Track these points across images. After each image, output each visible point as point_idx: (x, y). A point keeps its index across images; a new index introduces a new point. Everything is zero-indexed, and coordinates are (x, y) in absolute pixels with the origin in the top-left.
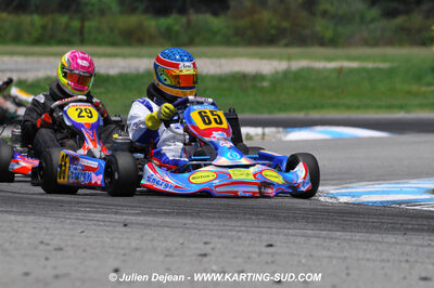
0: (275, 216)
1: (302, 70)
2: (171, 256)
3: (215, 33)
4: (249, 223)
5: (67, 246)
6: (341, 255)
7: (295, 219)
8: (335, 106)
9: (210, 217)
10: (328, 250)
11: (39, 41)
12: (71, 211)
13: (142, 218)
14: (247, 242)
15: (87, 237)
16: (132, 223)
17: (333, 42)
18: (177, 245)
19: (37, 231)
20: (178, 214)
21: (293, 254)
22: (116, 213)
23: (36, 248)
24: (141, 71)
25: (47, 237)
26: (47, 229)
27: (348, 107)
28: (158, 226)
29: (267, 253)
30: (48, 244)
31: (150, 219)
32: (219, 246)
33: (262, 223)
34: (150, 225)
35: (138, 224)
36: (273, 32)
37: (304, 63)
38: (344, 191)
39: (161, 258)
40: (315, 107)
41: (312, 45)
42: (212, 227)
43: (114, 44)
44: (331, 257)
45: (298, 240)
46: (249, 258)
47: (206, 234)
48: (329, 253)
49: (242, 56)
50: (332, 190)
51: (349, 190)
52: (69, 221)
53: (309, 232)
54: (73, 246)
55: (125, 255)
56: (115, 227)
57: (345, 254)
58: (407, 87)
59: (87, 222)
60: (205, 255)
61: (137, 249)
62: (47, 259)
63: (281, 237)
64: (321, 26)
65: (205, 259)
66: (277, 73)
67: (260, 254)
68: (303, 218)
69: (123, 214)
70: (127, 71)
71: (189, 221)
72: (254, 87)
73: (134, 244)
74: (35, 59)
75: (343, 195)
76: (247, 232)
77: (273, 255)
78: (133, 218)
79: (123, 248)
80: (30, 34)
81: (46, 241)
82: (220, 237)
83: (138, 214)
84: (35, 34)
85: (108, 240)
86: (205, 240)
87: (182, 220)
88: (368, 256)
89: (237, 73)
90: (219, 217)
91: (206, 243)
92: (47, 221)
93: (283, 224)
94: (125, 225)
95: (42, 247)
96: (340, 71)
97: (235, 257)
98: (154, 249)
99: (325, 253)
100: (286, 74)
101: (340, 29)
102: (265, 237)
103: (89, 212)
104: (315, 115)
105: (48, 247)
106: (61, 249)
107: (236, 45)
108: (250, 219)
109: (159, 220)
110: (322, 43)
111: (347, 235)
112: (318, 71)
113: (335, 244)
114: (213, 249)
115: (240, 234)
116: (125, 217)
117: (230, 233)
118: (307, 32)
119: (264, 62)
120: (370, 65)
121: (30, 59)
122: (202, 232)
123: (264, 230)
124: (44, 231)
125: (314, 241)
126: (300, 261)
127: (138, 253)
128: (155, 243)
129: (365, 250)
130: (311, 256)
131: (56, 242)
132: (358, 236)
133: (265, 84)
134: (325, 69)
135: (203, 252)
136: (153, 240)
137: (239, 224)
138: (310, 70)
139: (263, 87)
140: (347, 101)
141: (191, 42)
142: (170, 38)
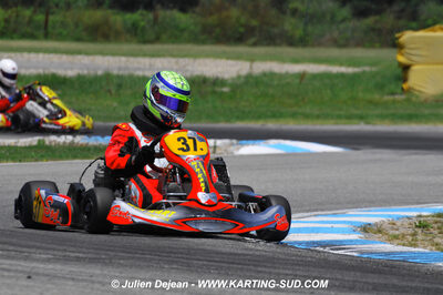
1: (264, 74)
3: (183, 30)
9: (122, 265)
13: (51, 266)
17: (303, 42)
24: (100, 73)
36: (242, 30)
41: (280, 45)
43: (78, 39)
49: (207, 56)
58: (368, 96)
66: (239, 77)
70: (85, 72)
72: (214, 92)
78: (42, 266)
83: (49, 260)
89: (198, 77)
90: (131, 267)
96: (302, 76)
100: (249, 77)
101: (310, 28)
107: (204, 42)
110: (291, 42)
112: (281, 76)
118: (276, 30)
119: (231, 62)
120: (335, 69)
133: (226, 89)
134: (287, 75)
138: (272, 75)
139: (222, 93)
140: (307, 110)
141: (157, 39)
142: (136, 34)
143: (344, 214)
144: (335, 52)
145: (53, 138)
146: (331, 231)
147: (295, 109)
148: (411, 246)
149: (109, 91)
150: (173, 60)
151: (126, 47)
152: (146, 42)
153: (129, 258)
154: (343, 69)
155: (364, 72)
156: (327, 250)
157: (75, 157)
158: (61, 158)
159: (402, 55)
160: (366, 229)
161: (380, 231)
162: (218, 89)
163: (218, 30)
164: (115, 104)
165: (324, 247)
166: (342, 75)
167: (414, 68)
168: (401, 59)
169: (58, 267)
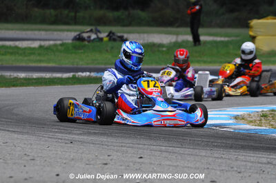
1: (183, 41)
5: (38, 156)
6: (175, 164)
7: (159, 138)
10: (170, 160)
13: (82, 137)
14: (130, 155)
15: (50, 150)
16: (75, 141)
18: (94, 157)
19: (26, 146)
21: (151, 164)
22: (70, 133)
28: (88, 142)
29: (139, 163)
33: (142, 141)
34: (84, 142)
35: (79, 141)
42: (114, 144)
45: (156, 153)
47: (111, 149)
52: (44, 139)
53: (163, 148)
56: (66, 143)
57: (178, 163)
59: (53, 140)
60: (106, 164)
61: (73, 159)
62: (25, 166)
63: (148, 151)
65: (107, 166)
66: (171, 43)
68: (164, 138)
71: (104, 139)
72: (159, 51)
76: (132, 147)
77: (141, 163)
78: (77, 137)
79: (66, 159)
81: (28, 154)
82: (117, 151)
83: (80, 134)
88: (189, 165)
89: (150, 43)
90: (121, 137)
91: (109, 156)
93: (152, 142)
94: (71, 142)
95: (26, 158)
99: (168, 163)
100: (175, 44)
102: (140, 151)
103: (56, 132)
105: (28, 158)
106: (33, 160)
108: (137, 138)
109: (90, 138)
111: (182, 150)
113: (174, 157)
114: (111, 160)
115: (128, 149)
116: (73, 136)
119: (167, 36)
120: (219, 39)
122: (109, 147)
123: (141, 146)
124: (29, 146)
125: (164, 154)
126: (153, 168)
127: (73, 162)
128: (83, 155)
129: (188, 161)
132: (187, 151)
133: (164, 49)
136: (83, 153)
137: (130, 141)
139: (163, 51)
141: (129, 25)
143: (225, 111)
144: (218, 30)
145: (80, 73)
146: (219, 118)
147: (199, 59)
148: (259, 126)
149: (107, 51)
150: (138, 35)
152: (124, 26)
153: (120, 133)
154: (222, 39)
155: (232, 40)
156: (217, 128)
157: (91, 83)
158: (84, 83)
159: (252, 31)
160: (236, 117)
161: (243, 119)
162: (161, 49)
164: (110, 57)
165: (216, 127)
166: (222, 42)
167: (258, 38)
168: (251, 33)
169: (85, 137)
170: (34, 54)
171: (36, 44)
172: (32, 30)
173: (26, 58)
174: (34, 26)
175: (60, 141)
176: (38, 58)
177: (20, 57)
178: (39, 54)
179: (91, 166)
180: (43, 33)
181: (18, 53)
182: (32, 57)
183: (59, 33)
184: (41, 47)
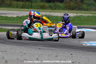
0: (73, 48)
1: (80, 16)
2: (49, 56)
3: (61, 7)
4: (67, 49)
5: (27, 53)
7: (77, 49)
8: (87, 24)
11: (22, 8)
12: (28, 45)
14: (66, 54)
15: (31, 51)
16: (41, 49)
17: (87, 10)
18: (51, 54)
19: (20, 50)
20: (51, 47)
21: (76, 57)
23: (20, 53)
24: (44, 15)
25: (23, 51)
26: (23, 49)
27: (90, 24)
28: (47, 49)
29: (71, 56)
30: (22, 53)
31: (45, 48)
32: (60, 54)
33: (70, 50)
34: (45, 49)
36: (74, 7)
37: (80, 14)
38: (88, 43)
39: (47, 56)
40: (82, 24)
41: (82, 10)
42: (59, 50)
43: (38, 9)
44: (85, 58)
45: (78, 53)
46: (67, 57)
47: (57, 52)
48: (85, 57)
50: (86, 43)
51: (90, 43)
52: (27, 48)
53: (80, 52)
54: (28, 53)
55: (39, 55)
56: (37, 49)
57: (88, 57)
59: (31, 48)
60: (57, 56)
61: (42, 54)
62: (22, 56)
63: (74, 53)
64: (84, 6)
65: (57, 57)
66: (74, 16)
67: (69, 56)
68: (79, 49)
69: (39, 46)
71: (54, 48)
73: (41, 53)
74: (21, 12)
75: (88, 44)
76: (66, 51)
79: (39, 54)
80: (20, 6)
81: (22, 52)
82: (60, 52)
84: (21, 6)
85: (36, 52)
86: (57, 53)
87: (52, 48)
88: (93, 58)
91: (57, 54)
92: (22, 48)
93: (74, 50)
94: (40, 49)
95: (21, 53)
96: (88, 16)
97: (64, 57)
98: (46, 54)
99: (84, 57)
100: (76, 17)
101: (89, 7)
102: (70, 52)
103: (32, 46)
104: (82, 26)
105: (23, 53)
106: (25, 54)
107: (65, 10)
108: (67, 48)
109: (47, 48)
110: (84, 10)
111: (89, 53)
112: (83, 16)
113: (86, 55)
114: (59, 55)
115: (65, 52)
116: (40, 47)
117: (63, 51)
118: (81, 7)
119: (72, 14)
120: (95, 15)
121: (20, 12)
122: (57, 51)
124: (22, 50)
125: (81, 54)
126: (78, 58)
127: (42, 55)
128: (46, 53)
129: (93, 56)
130: (81, 57)
131: (24, 52)
132: (91, 53)
133: (72, 19)
134: (85, 16)
135: (57, 55)
136: (45, 52)
137: (65, 49)
138: (81, 16)
140: (90, 23)
141: (55, 9)
142: (51, 8)
150: (59, 13)
151: (49, 11)
152: (53, 10)
163: (68, 7)
170: (14, 20)
171: (15, 16)
172: (13, 10)
173: (11, 21)
174: (13, 9)
175: (35, 48)
176: (16, 21)
177: (9, 21)
178: (17, 20)
179: (51, 57)
180: (18, 12)
181: (8, 19)
182: (14, 21)
183: (24, 12)
184: (17, 17)
